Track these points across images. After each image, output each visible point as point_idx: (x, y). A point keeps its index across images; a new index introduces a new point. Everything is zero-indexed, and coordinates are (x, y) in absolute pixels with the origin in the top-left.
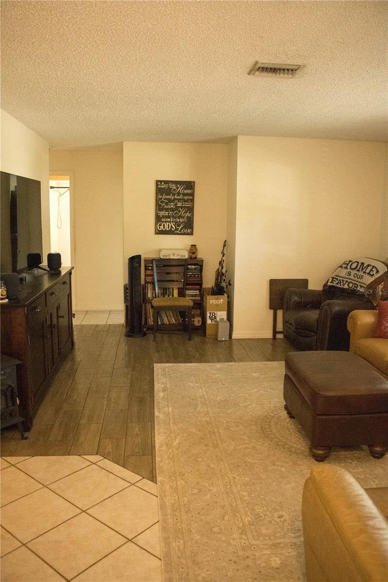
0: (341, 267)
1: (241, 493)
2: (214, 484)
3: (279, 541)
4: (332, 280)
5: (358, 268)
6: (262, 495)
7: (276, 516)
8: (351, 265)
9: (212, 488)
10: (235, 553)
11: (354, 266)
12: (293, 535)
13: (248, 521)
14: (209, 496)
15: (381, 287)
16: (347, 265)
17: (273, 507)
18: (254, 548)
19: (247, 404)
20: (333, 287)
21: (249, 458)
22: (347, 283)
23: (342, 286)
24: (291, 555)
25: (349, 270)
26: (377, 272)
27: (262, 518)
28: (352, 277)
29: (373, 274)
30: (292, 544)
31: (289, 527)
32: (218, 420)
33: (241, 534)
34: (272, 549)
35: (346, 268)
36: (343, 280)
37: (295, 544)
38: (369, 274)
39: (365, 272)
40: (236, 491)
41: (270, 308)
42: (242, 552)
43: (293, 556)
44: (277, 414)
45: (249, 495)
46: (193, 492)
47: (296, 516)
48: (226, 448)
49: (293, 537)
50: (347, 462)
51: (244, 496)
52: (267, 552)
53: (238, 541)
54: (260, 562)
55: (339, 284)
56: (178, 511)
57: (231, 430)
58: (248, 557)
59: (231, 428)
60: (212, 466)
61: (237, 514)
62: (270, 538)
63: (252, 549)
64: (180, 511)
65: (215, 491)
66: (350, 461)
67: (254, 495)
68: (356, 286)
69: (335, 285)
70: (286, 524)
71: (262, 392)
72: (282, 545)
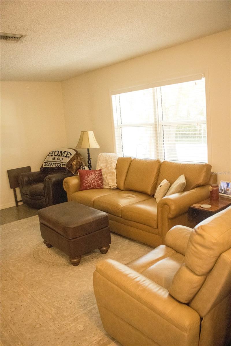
0: (49, 155)
1: (41, 299)
2: (23, 301)
3: (76, 316)
4: (45, 164)
5: (59, 155)
6: (55, 296)
7: (68, 303)
8: (54, 154)
9: (22, 304)
10: (55, 333)
11: (56, 154)
12: (82, 309)
13: (54, 313)
14: (23, 309)
15: (74, 163)
16: (52, 154)
17: (64, 299)
18: (65, 326)
19: (19, 248)
20: (46, 167)
21: (36, 278)
22: (54, 164)
23: (52, 167)
24: (87, 319)
25: (54, 156)
26: (70, 155)
27: (61, 308)
28: (56, 160)
29: (69, 156)
30: (84, 314)
31: (78, 306)
32: (5, 263)
33: (54, 322)
34: (75, 322)
35: (52, 155)
36: (51, 163)
37: (86, 313)
38: (66, 156)
39: (63, 156)
40: (38, 299)
41: (11, 188)
42: (59, 331)
43: (88, 320)
44: (40, 248)
45: (47, 299)
46: (12, 311)
47: (78, 299)
48: (19, 277)
49: (83, 310)
50: (91, 261)
51: (45, 300)
52: (73, 324)
53: (54, 326)
54: (72, 332)
55: (50, 166)
56: (8, 326)
57: (17, 266)
58: (64, 332)
59: (17, 265)
60: (16, 291)
61: (45, 312)
62: (71, 316)
63: (64, 326)
64: (9, 325)
65: (25, 304)
66: (92, 260)
67: (49, 297)
68: (60, 165)
69: (47, 166)
70: (76, 305)
71: (24, 238)
72: (79, 317)
